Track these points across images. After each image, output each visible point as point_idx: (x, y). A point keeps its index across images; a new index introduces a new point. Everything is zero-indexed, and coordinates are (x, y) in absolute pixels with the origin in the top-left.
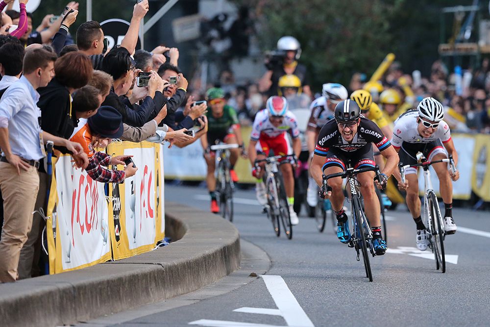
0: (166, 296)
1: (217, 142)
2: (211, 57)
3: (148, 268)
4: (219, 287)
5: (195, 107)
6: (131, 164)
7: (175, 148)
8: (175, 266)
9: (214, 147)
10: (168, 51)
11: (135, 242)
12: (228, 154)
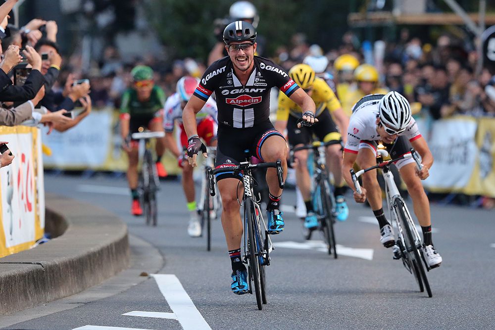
0: (46, 299)
1: (141, 129)
2: (94, 31)
3: (25, 269)
4: (106, 288)
5: (77, 87)
6: (7, 152)
7: (54, 133)
8: (56, 266)
9: (136, 136)
10: (45, 26)
11: (12, 239)
12: (153, 143)
